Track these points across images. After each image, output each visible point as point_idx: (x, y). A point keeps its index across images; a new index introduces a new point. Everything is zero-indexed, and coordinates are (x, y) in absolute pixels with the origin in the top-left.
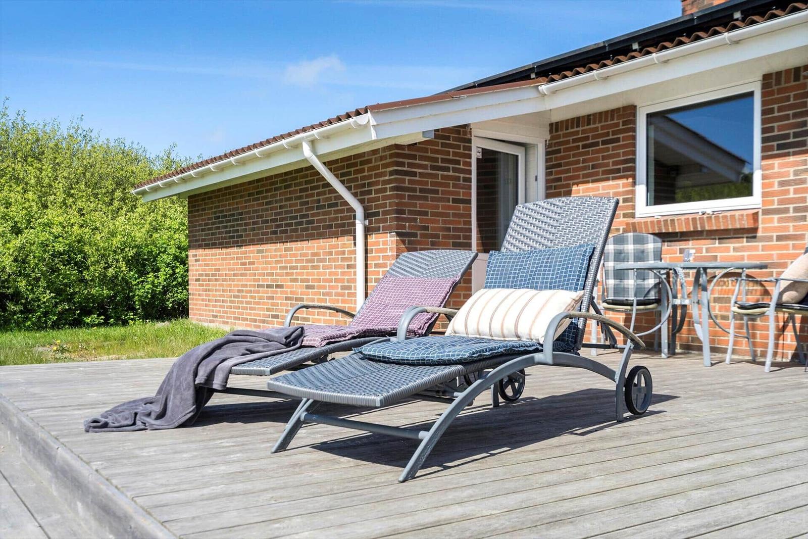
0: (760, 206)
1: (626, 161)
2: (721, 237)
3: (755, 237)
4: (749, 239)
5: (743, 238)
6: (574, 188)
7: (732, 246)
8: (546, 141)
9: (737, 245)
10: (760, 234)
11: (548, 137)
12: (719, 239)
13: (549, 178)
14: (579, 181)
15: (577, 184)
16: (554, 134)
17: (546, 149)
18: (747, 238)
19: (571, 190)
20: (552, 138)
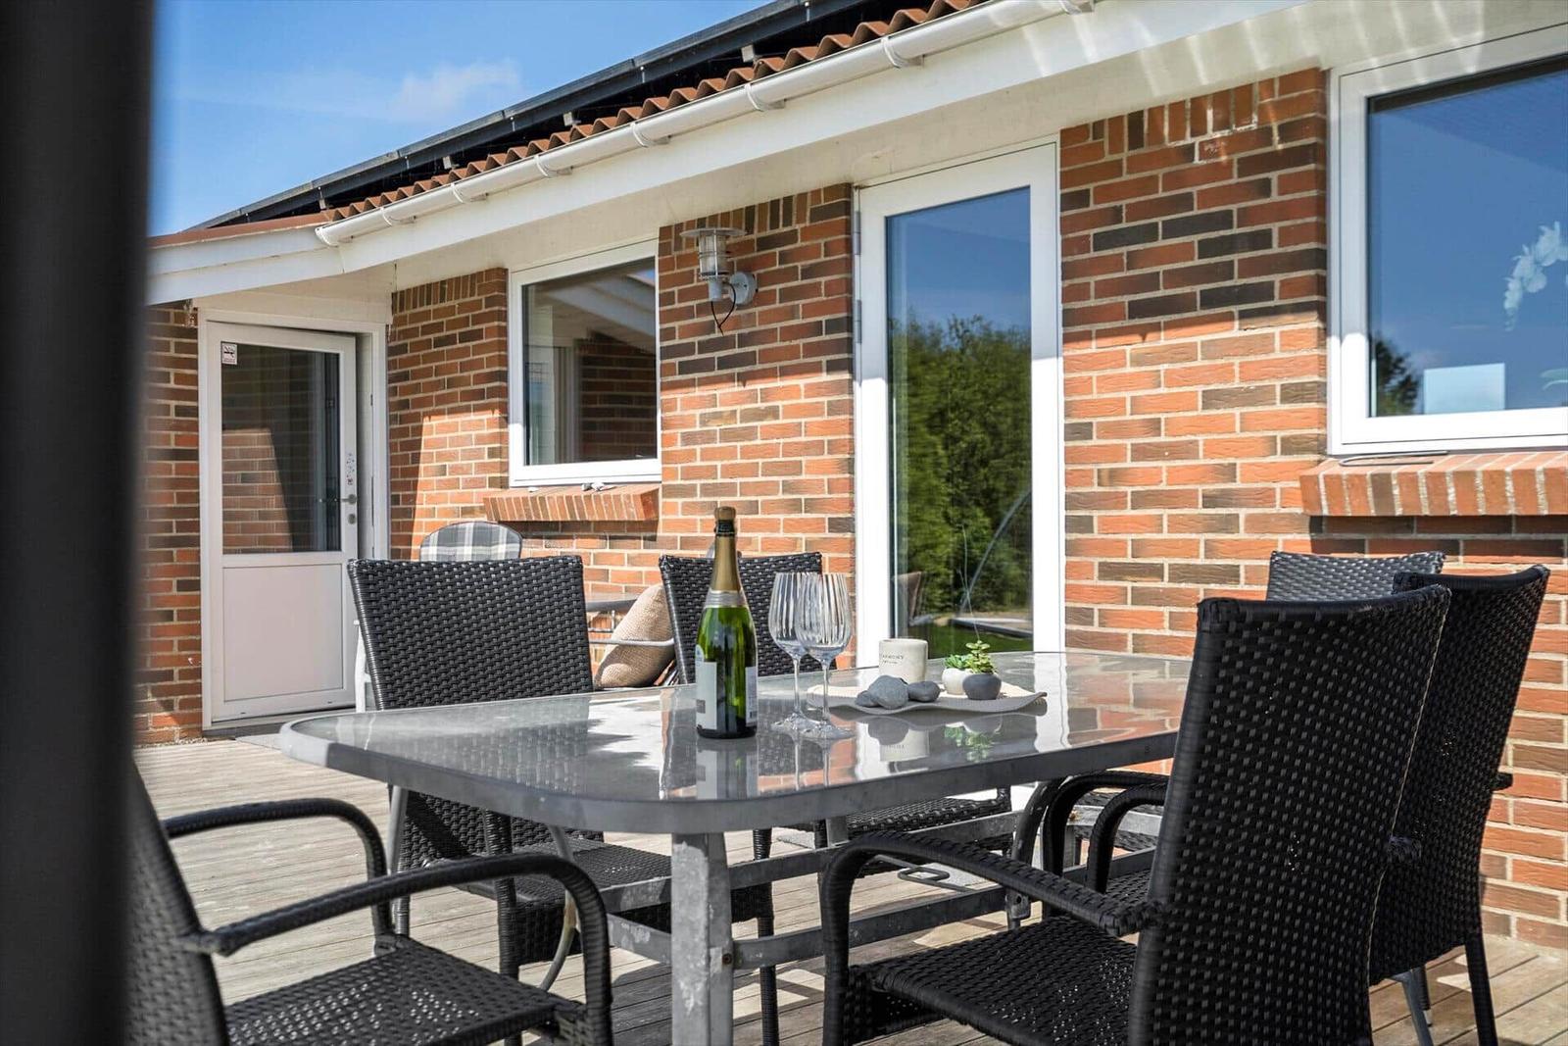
0: (659, 478)
1: (491, 377)
2: (613, 534)
3: (654, 539)
4: (648, 542)
5: (639, 538)
6: (426, 422)
7: (626, 552)
8: (387, 326)
9: (633, 552)
10: (660, 533)
11: (390, 321)
12: (611, 538)
13: (392, 399)
14: (431, 408)
15: (429, 415)
16: (399, 314)
17: (388, 342)
18: (645, 539)
19: (422, 426)
20: (398, 322)
